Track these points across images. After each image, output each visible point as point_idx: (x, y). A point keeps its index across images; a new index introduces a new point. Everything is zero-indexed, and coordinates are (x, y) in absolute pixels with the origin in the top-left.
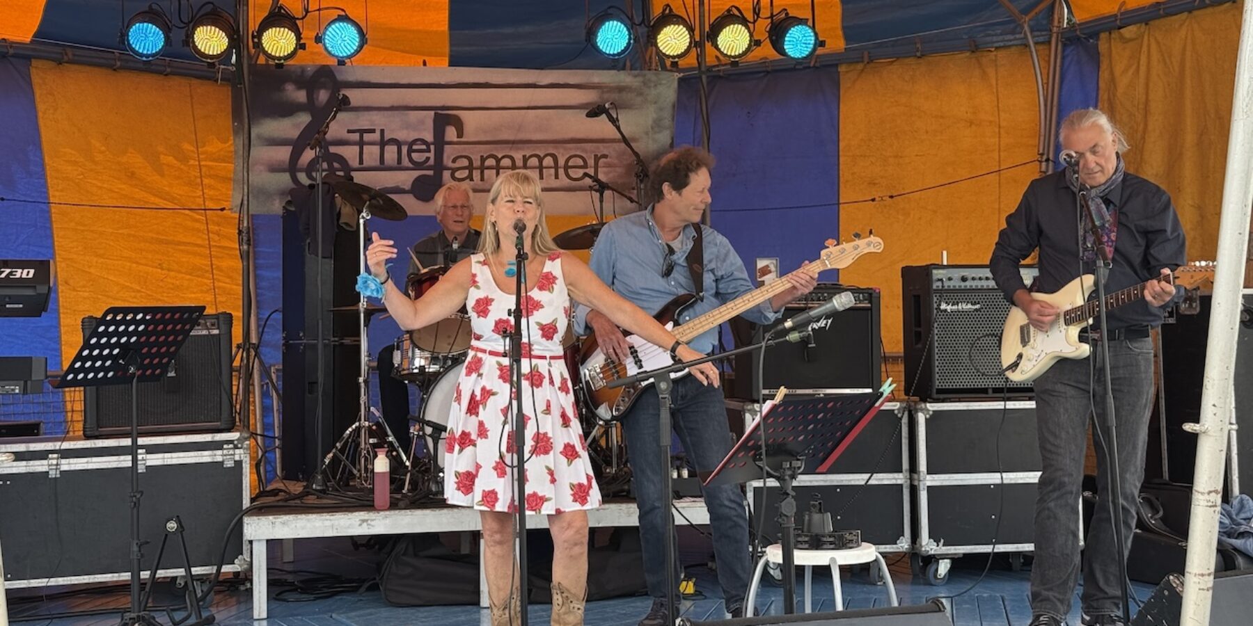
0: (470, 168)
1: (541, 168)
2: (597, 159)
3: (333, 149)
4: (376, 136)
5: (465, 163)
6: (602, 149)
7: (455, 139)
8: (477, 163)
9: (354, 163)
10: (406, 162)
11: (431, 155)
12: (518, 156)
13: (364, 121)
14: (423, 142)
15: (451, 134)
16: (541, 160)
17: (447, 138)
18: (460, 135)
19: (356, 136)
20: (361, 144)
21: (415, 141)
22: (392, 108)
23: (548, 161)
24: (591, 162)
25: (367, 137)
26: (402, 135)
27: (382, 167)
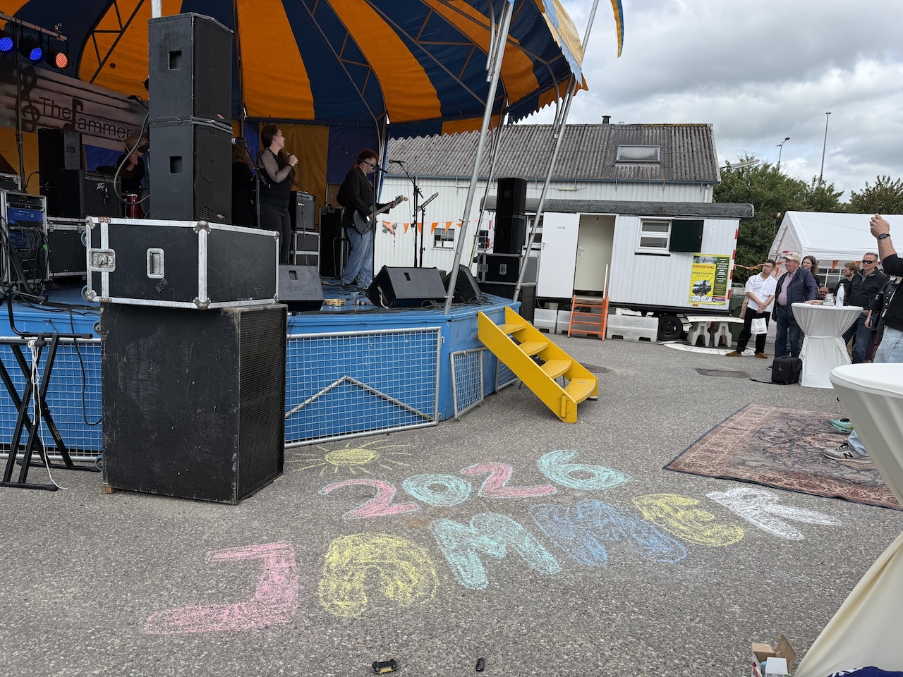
0: (85, 124)
1: (110, 130)
2: (128, 131)
3: (33, 104)
4: (50, 103)
5: (83, 122)
6: (130, 127)
7: (80, 111)
8: (87, 123)
9: (42, 112)
10: (61, 117)
11: (71, 115)
12: (102, 123)
13: (46, 95)
14: (69, 110)
15: (79, 108)
16: (110, 127)
17: (77, 110)
18: (82, 110)
19: (42, 101)
20: (45, 104)
21: (65, 108)
22: (57, 92)
23: (112, 128)
24: (126, 132)
25: (47, 102)
26: (60, 105)
27: (52, 116)
